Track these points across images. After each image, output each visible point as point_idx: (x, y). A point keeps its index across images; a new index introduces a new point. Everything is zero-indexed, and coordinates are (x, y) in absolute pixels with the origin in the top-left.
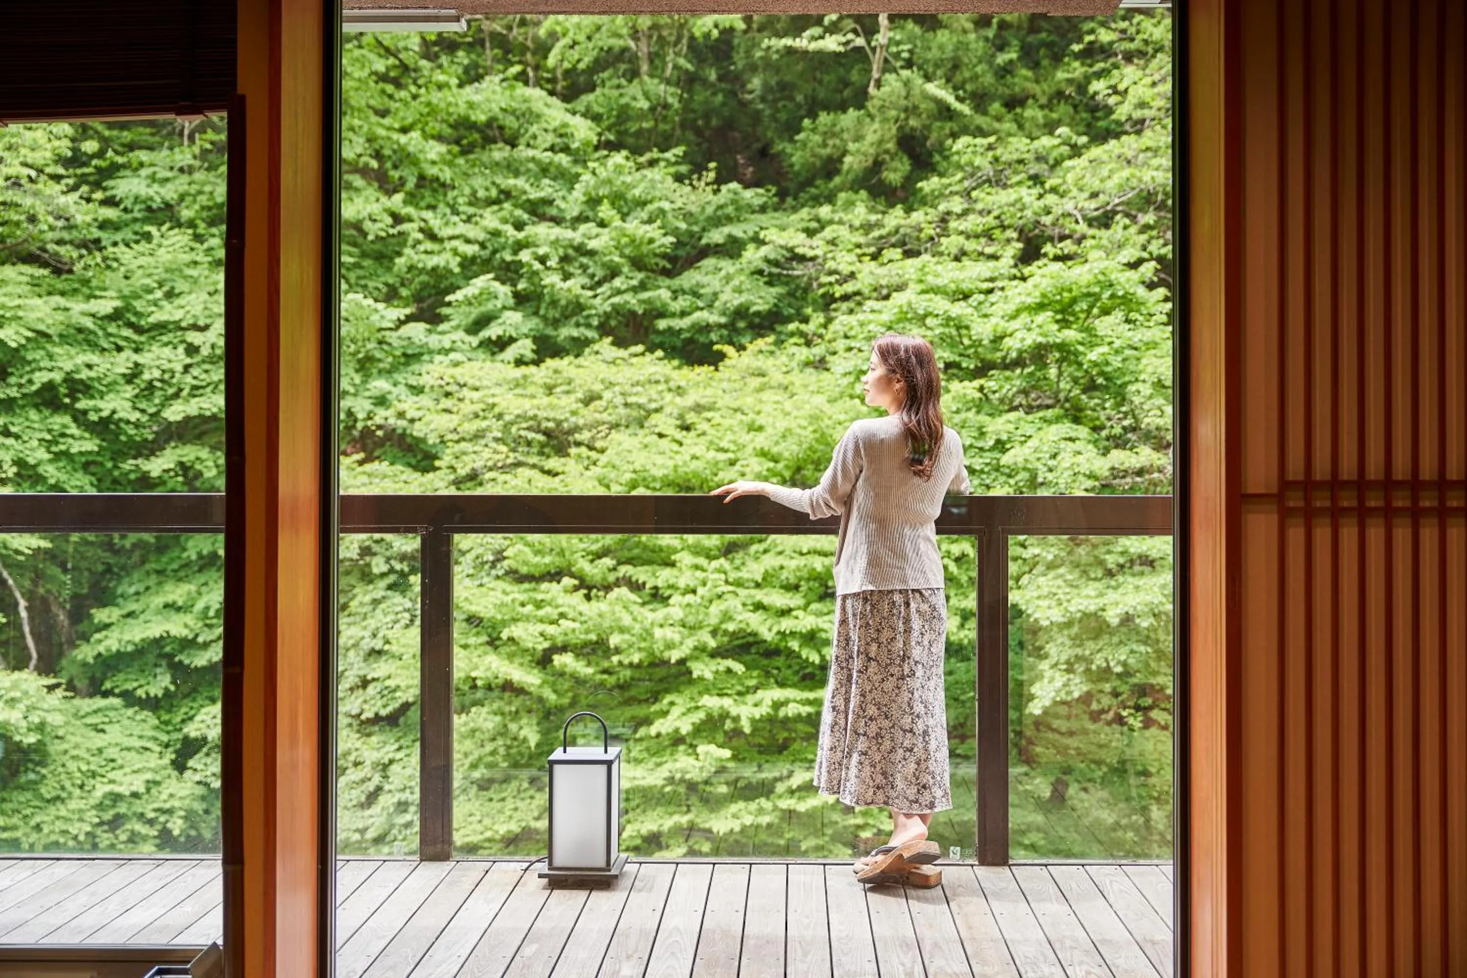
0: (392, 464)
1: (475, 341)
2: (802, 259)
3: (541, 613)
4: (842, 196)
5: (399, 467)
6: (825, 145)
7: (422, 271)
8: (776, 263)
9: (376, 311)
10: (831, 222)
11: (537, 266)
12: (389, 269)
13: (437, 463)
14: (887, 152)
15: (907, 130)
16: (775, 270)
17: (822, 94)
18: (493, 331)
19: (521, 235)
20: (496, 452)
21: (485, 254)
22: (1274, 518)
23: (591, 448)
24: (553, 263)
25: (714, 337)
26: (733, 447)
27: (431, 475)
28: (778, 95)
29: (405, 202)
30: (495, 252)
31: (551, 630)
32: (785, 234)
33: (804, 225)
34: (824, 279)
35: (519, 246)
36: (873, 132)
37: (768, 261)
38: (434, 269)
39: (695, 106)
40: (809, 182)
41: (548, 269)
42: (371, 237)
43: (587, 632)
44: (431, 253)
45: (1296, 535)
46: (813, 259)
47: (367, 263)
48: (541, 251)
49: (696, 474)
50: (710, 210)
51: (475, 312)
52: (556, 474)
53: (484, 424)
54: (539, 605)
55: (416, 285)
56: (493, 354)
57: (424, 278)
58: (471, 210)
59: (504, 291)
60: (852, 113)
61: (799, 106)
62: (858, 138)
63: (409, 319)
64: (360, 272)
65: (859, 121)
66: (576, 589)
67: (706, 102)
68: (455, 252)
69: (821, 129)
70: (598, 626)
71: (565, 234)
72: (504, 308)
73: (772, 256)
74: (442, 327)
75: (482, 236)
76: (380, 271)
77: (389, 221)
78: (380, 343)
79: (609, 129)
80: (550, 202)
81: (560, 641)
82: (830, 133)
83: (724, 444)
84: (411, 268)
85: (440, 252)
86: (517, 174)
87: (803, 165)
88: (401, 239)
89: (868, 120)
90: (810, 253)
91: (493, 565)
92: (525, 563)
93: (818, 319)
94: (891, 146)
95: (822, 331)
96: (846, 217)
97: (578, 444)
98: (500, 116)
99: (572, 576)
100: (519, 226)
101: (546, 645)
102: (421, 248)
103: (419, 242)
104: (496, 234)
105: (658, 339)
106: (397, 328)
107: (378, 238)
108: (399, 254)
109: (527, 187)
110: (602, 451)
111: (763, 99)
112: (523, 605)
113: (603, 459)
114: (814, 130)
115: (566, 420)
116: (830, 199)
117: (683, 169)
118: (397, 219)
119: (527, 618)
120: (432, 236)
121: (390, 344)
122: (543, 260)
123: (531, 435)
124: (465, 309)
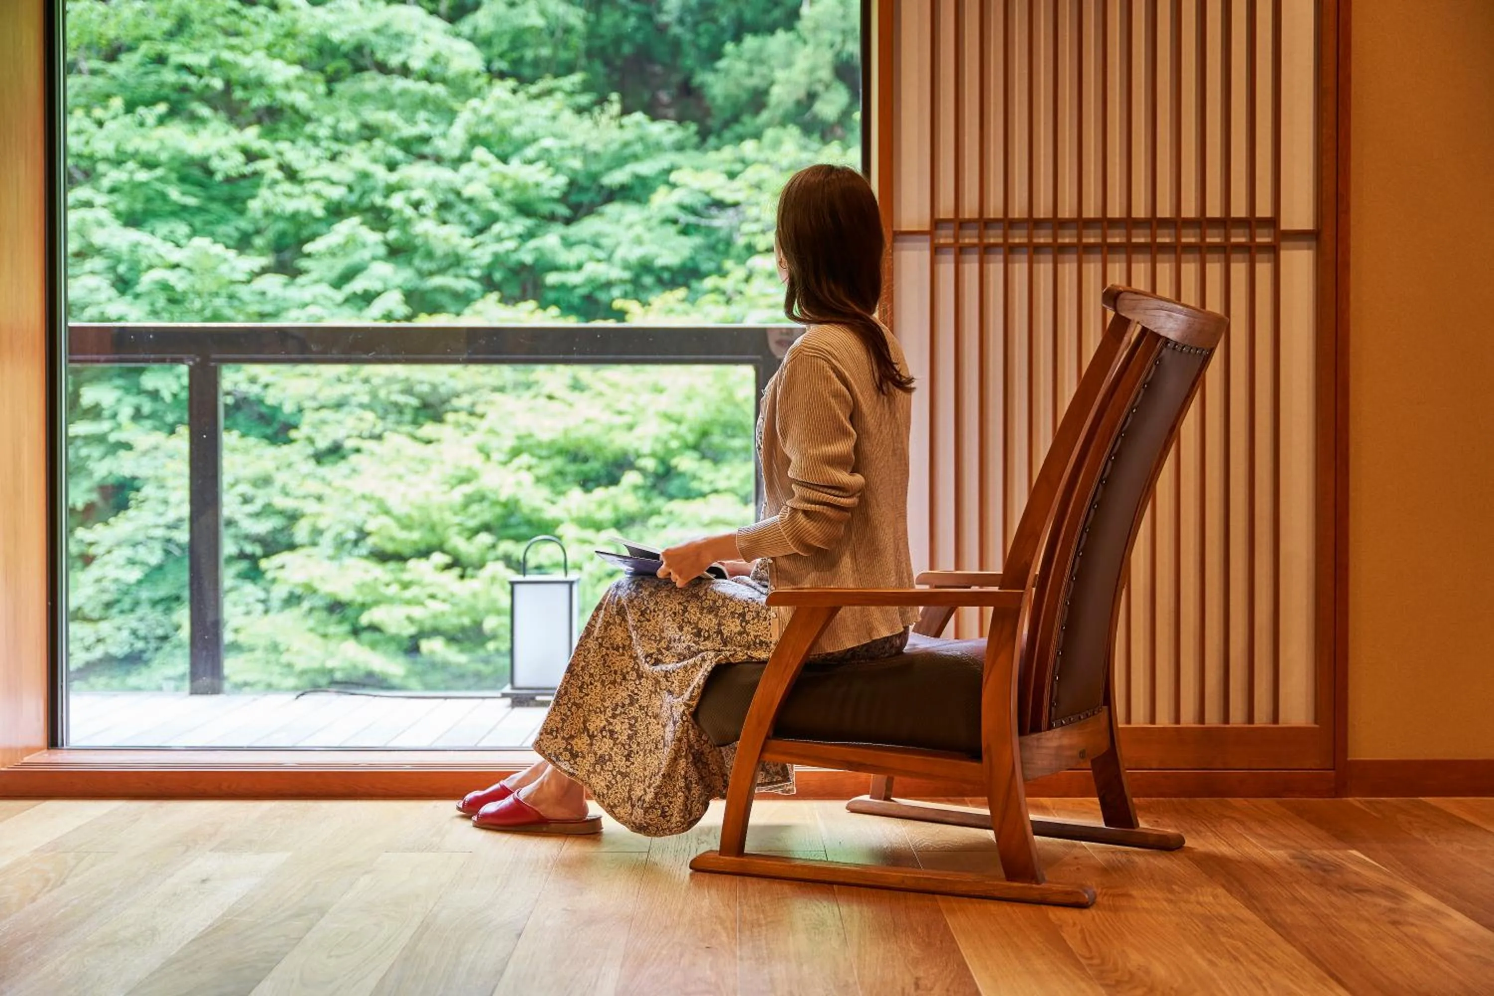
0: (243, 435)
1: (339, 296)
2: (720, 205)
3: (408, 594)
4: (770, 134)
5: (251, 440)
6: (750, 74)
7: (279, 218)
8: (693, 211)
9: (225, 260)
10: (755, 162)
11: (409, 212)
12: (242, 212)
13: (293, 434)
14: (820, 81)
15: (844, 55)
16: (692, 219)
17: (748, 15)
18: (358, 285)
19: (394, 178)
20: (361, 419)
21: (353, 198)
22: (927, 254)
23: (472, 414)
24: (429, 208)
25: (616, 292)
26: (631, 409)
27: (285, 449)
28: (699, 17)
29: (260, 136)
30: (364, 194)
31: (417, 612)
32: (702, 176)
33: (727, 167)
34: (747, 228)
35: (390, 190)
36: (804, 58)
37: (683, 207)
38: (294, 217)
39: (602, 30)
40: (735, 119)
41: (423, 216)
42: (219, 177)
43: (460, 615)
44: (289, 195)
45: (946, 269)
46: (736, 205)
47: (215, 207)
48: (416, 195)
49: (589, 440)
50: (615, 147)
51: (340, 265)
52: (429, 442)
53: (347, 389)
54: (406, 586)
55: (270, 234)
56: (360, 309)
57: (281, 226)
58: (336, 147)
59: (373, 238)
60: (781, 36)
61: (723, 30)
62: (788, 64)
63: (264, 271)
64: (209, 217)
65: (790, 45)
66: (448, 567)
67: (616, 26)
68: (318, 195)
69: (747, 55)
70: (472, 609)
71: (444, 174)
72: (374, 258)
73: (688, 200)
74: (301, 280)
75: (349, 177)
76: (231, 215)
77: (240, 158)
78: (231, 297)
79: (501, 56)
80: (425, 139)
81: (428, 625)
82: (758, 59)
83: (621, 406)
84: (268, 213)
85: (299, 197)
86: (391, 107)
87: (727, 97)
88: (255, 180)
89: (799, 44)
90: (729, 198)
91: (356, 543)
92: (392, 539)
93: (737, 273)
94: (825, 74)
95: (743, 287)
96: (773, 156)
97: (456, 411)
98: (373, 38)
99: (443, 551)
100: (392, 166)
101: (412, 630)
102: (279, 189)
103: (275, 182)
104: (365, 176)
105: (551, 295)
106: (249, 282)
107: (229, 180)
108: (253, 197)
109: (400, 123)
110: (482, 416)
111: (681, 21)
112: (388, 585)
113: (483, 425)
114: (739, 57)
115: (443, 384)
116: (757, 136)
117: (584, 99)
118: (251, 156)
119: (390, 600)
120: (291, 174)
121: (240, 300)
122: (417, 205)
123: (402, 399)
124: (328, 261)
